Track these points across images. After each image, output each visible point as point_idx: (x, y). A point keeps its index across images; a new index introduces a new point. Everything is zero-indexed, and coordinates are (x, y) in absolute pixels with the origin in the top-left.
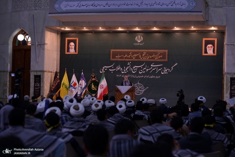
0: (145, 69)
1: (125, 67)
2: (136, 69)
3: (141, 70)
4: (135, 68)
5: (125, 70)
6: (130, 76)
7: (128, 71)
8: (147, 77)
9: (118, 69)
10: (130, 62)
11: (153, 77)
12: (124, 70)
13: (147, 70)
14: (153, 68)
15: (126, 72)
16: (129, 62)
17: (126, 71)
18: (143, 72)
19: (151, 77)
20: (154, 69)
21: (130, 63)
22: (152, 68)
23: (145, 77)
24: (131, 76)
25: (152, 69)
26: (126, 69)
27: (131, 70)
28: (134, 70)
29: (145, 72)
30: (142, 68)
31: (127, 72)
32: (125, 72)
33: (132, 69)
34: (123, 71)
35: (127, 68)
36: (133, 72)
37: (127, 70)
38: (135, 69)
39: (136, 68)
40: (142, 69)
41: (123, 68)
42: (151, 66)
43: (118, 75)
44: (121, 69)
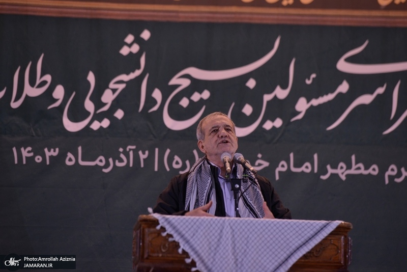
0: (281, 93)
1: (91, 78)
2: (196, 97)
3: (248, 110)
4: (186, 83)
5: (98, 104)
6: (143, 156)
7: (119, 114)
8: (306, 168)
9: (31, 92)
10: (146, 35)
11: (357, 169)
12: (89, 106)
13: (302, 105)
14: (361, 84)
15: (106, 123)
16: (136, 27)
17: (109, 114)
18: (268, 125)
19: (342, 172)
20: (366, 99)
21: (138, 40)
22: (344, 87)
23: (282, 167)
24: (149, 161)
25: (343, 101)
26: (108, 97)
27: (151, 101)
28: (184, 102)
29: (278, 123)
30: (251, 83)
31: (113, 120)
32: (99, 117)
33: (157, 94)
34: (78, 114)
35: (118, 83)
36: (170, 123)
37: (116, 105)
38: (187, 92)
39: (197, 85)
40: (255, 98)
41: (77, 88)
42: (343, 66)
43: (26, 153)
44: (59, 92)
